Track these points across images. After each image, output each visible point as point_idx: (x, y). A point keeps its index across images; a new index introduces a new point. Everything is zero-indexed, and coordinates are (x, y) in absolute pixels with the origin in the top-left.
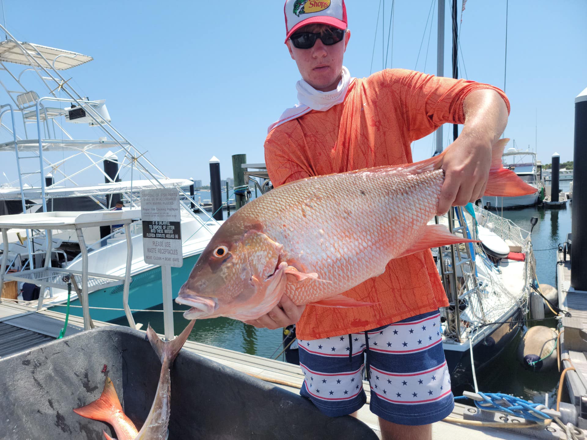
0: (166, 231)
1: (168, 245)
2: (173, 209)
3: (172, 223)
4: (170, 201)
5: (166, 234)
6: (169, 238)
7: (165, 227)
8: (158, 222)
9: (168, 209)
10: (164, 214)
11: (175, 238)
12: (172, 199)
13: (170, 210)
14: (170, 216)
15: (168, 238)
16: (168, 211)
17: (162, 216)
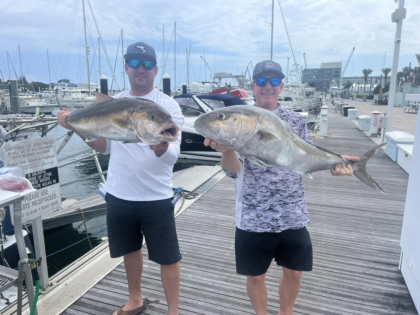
0: (41, 181)
1: (46, 192)
2: (50, 157)
3: (48, 171)
4: (46, 149)
5: (41, 183)
6: (46, 186)
7: (40, 177)
8: (31, 174)
9: (43, 158)
10: (39, 164)
11: (53, 184)
12: (48, 147)
13: (47, 158)
14: (47, 164)
15: (44, 186)
16: (43, 160)
17: (36, 167)
